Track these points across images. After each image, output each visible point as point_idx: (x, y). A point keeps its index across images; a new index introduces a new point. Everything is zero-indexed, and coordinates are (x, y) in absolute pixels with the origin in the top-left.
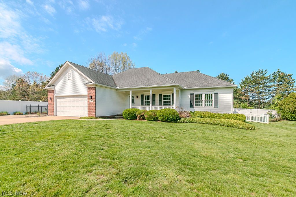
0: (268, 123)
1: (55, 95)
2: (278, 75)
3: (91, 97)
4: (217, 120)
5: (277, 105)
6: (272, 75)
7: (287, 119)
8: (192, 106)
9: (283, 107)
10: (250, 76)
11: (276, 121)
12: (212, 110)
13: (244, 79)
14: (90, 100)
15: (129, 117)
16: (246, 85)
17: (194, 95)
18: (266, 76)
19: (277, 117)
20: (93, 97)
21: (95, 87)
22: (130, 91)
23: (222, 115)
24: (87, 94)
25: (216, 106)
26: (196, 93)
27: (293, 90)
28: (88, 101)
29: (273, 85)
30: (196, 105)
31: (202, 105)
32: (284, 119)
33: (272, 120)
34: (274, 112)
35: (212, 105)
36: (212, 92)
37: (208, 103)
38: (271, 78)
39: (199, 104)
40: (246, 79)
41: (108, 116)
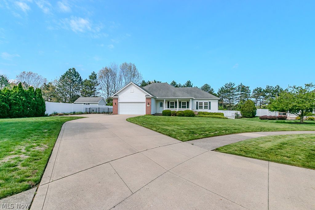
0: (234, 118)
1: (119, 101)
2: (241, 87)
4: (212, 116)
5: (240, 107)
6: (237, 87)
7: (246, 117)
8: (197, 109)
9: (243, 109)
10: (224, 87)
11: (240, 118)
12: (208, 111)
13: (220, 89)
14: (147, 105)
15: (167, 115)
16: (222, 93)
17: (198, 103)
18: (234, 87)
19: (241, 116)
22: (164, 100)
23: (213, 113)
25: (210, 109)
26: (199, 101)
27: (250, 97)
29: (238, 94)
30: (199, 108)
31: (202, 108)
32: (244, 117)
33: (237, 117)
34: (239, 113)
35: (207, 108)
36: (208, 101)
37: (206, 107)
38: (237, 89)
39: (201, 107)
40: (222, 89)
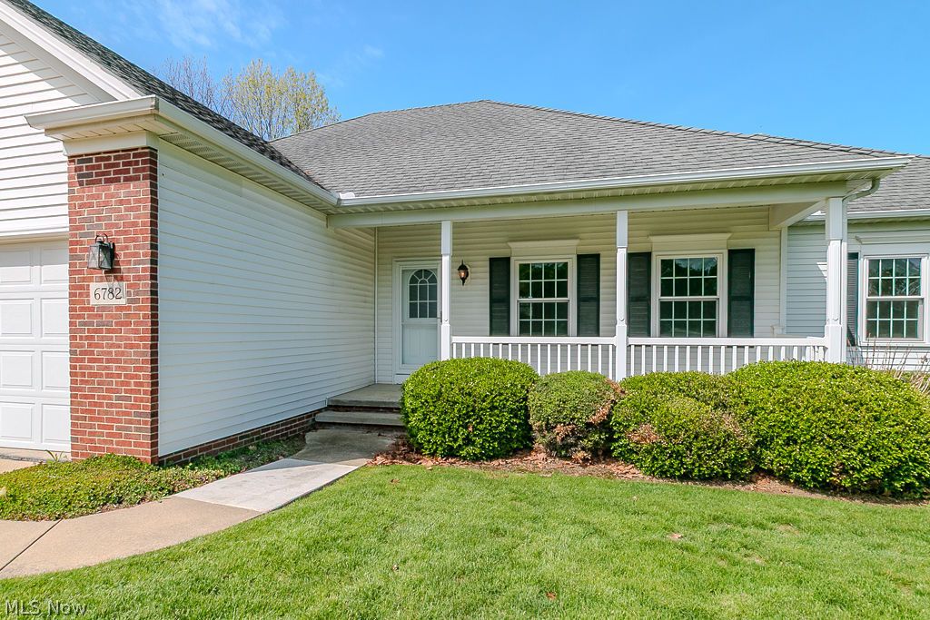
3: (109, 251)
14: (93, 286)
15: (468, 441)
20: (134, 260)
21: (153, 153)
22: (438, 226)
24: (59, 223)
26: (872, 249)
28: (78, 292)
30: (870, 331)
39: (893, 320)
41: (265, 429)
